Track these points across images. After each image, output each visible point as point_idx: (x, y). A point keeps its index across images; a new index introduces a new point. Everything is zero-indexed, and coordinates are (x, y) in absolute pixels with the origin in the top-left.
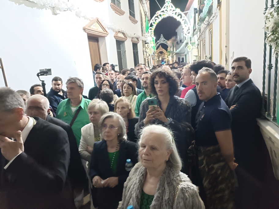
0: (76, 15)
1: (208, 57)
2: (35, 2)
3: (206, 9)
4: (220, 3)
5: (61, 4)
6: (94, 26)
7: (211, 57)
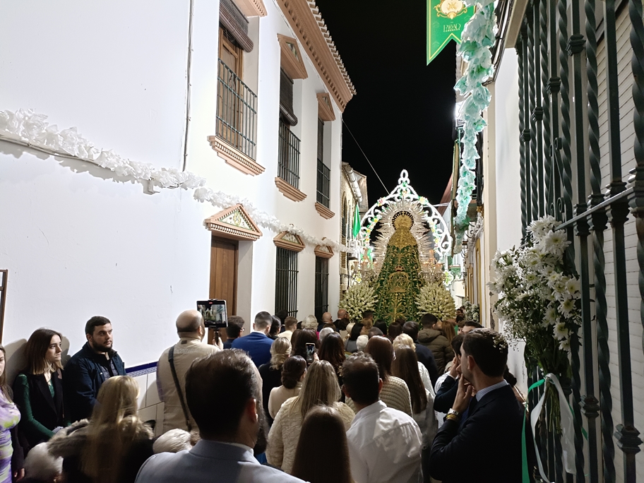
0: (194, 196)
1: (473, 306)
2: (112, 169)
3: (462, 211)
4: (483, 206)
5: (166, 176)
6: (231, 218)
7: (479, 308)
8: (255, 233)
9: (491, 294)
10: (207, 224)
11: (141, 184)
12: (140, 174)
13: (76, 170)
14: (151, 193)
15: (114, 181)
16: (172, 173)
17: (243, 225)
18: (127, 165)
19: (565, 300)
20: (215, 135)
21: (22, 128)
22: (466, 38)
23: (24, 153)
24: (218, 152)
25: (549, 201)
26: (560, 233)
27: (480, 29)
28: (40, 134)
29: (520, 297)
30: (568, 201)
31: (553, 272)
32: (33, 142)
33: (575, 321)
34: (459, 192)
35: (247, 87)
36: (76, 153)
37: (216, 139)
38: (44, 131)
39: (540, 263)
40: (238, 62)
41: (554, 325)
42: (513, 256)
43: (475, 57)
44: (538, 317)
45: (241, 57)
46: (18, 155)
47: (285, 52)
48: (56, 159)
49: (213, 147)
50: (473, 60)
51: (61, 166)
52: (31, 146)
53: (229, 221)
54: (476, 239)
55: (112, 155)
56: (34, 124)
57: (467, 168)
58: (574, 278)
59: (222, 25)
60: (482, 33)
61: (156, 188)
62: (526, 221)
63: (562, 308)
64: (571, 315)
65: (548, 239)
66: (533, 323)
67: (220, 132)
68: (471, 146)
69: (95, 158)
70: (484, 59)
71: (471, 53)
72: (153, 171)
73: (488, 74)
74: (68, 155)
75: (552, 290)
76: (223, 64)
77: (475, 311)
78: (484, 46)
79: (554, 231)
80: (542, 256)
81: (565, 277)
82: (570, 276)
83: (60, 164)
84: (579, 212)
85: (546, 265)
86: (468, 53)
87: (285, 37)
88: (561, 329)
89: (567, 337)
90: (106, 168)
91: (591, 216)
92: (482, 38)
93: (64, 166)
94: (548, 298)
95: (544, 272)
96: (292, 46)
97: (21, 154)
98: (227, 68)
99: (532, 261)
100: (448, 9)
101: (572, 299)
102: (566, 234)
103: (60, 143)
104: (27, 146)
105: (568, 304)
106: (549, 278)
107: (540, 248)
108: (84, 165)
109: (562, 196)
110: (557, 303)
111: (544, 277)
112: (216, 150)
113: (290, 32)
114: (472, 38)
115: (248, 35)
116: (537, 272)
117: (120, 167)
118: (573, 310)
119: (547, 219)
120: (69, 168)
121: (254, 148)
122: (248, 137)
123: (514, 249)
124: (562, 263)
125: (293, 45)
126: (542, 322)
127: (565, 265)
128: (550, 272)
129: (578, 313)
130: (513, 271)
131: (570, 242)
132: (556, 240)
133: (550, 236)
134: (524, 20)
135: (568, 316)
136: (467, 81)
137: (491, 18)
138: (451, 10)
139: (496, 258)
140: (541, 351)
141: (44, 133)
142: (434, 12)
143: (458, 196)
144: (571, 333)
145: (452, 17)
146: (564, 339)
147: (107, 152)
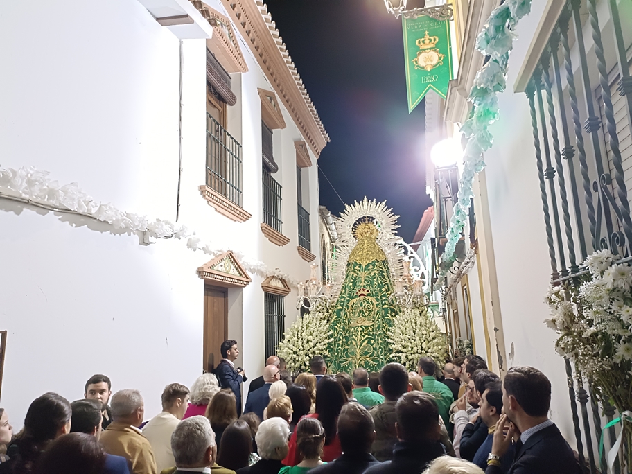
0: (187, 245)
2: (110, 222)
3: (450, 247)
4: (476, 243)
5: (162, 226)
6: (222, 266)
8: (245, 279)
10: (200, 273)
11: (136, 236)
12: (138, 225)
13: (74, 225)
14: (147, 244)
15: (111, 234)
16: (167, 223)
17: (233, 272)
18: (125, 217)
20: (205, 184)
21: (25, 185)
22: (479, 84)
23: (25, 209)
24: (208, 201)
28: (41, 190)
31: (624, 306)
32: (33, 199)
34: (450, 230)
35: (232, 138)
36: (75, 208)
37: (207, 188)
38: (45, 187)
39: (607, 297)
40: (223, 114)
43: (485, 102)
45: (225, 111)
46: (18, 213)
47: (265, 104)
48: (55, 214)
49: (204, 196)
50: (483, 105)
51: (60, 222)
52: (31, 202)
53: (220, 269)
54: (462, 276)
55: (110, 208)
56: (36, 181)
57: (462, 207)
59: (209, 83)
60: (496, 79)
61: (152, 239)
65: (614, 273)
68: (469, 185)
69: (93, 212)
71: (481, 98)
72: (149, 222)
73: (494, 117)
74: (67, 210)
76: (210, 117)
77: (468, 347)
78: (494, 91)
80: (608, 290)
83: (59, 219)
85: (614, 299)
86: (478, 98)
87: (264, 91)
90: (105, 221)
92: (493, 84)
93: (63, 221)
95: (614, 307)
96: (271, 98)
97: (22, 210)
98: (214, 121)
99: (597, 296)
100: (425, 62)
103: (61, 199)
104: (28, 203)
106: (622, 313)
107: (605, 282)
108: (83, 219)
112: (207, 199)
113: (269, 87)
114: (485, 84)
115: (232, 90)
117: (117, 220)
120: (68, 222)
121: (240, 195)
122: (231, 183)
128: (620, 307)
132: (623, 274)
133: (616, 270)
138: (428, 63)
141: (45, 189)
142: (411, 64)
143: (449, 233)
145: (429, 69)
147: (106, 206)
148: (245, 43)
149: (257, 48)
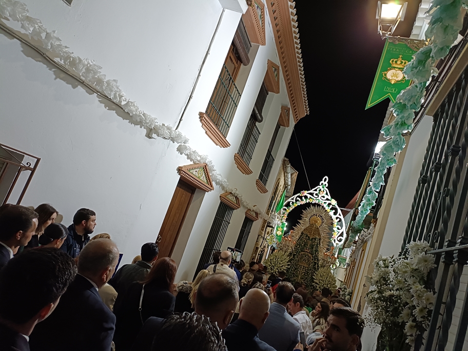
0: (177, 148)
1: (348, 290)
2: (131, 114)
3: (360, 218)
4: (377, 219)
5: (164, 129)
6: (196, 171)
7: (352, 293)
8: (209, 187)
9: (364, 285)
10: (180, 170)
11: (145, 130)
12: (148, 123)
13: (107, 108)
14: (150, 138)
15: (129, 122)
16: (169, 128)
17: (203, 179)
18: (141, 115)
19: (421, 307)
20: (205, 112)
21: (84, 70)
22: (400, 100)
23: (79, 86)
24: (203, 124)
25: (429, 231)
26: (430, 256)
27: (412, 97)
28: (93, 78)
29: (387, 293)
30: (442, 235)
31: (417, 283)
32: (87, 82)
33: (423, 325)
34: (362, 204)
35: (236, 88)
36: (111, 97)
37: (205, 116)
38: (96, 76)
39: (409, 273)
40: (236, 70)
41: (407, 322)
42: (390, 262)
43: (403, 115)
44: (396, 312)
45: (239, 67)
46: (74, 87)
47: (269, 73)
48: (97, 96)
49: (201, 121)
50: (400, 116)
51: (99, 103)
52: (85, 83)
53: (194, 173)
54: (364, 242)
55: (134, 105)
56: (92, 70)
57: (373, 189)
58: (432, 292)
59: (233, 43)
60: (412, 100)
61: (154, 135)
62: (407, 240)
63: (416, 312)
64: (422, 319)
65: (420, 258)
66: (392, 316)
67: (209, 111)
68: (381, 174)
69: (123, 103)
70: (408, 118)
71: (400, 111)
72: (156, 124)
73: (408, 128)
74: (106, 96)
75: (413, 296)
76: (226, 68)
77: (349, 295)
78: (411, 109)
79: (426, 254)
80: (412, 269)
81: (425, 290)
82: (429, 290)
83: (99, 101)
84: (448, 246)
85: (413, 276)
86: (398, 110)
87: (272, 63)
88: (411, 327)
89: (414, 335)
90: (127, 113)
91: (457, 251)
92: (411, 103)
93: (101, 103)
94: (408, 301)
95: (410, 281)
96: (275, 69)
97: (77, 86)
98: (228, 72)
99: (404, 270)
100: (392, 77)
101: (426, 308)
102: (435, 258)
103: (104, 88)
104: (82, 83)
105: (421, 311)
106: (413, 287)
107: (412, 263)
108: (114, 106)
109: (439, 230)
110: (414, 307)
111: (409, 285)
112: (202, 123)
113: (277, 62)
114: (404, 101)
115: (249, 55)
116: (405, 279)
117: (136, 115)
118: (424, 316)
119: (423, 243)
120: (104, 105)
121: (228, 129)
122: (226, 121)
123: (393, 257)
124: (426, 279)
125: (277, 69)
126: (398, 317)
127: (428, 281)
128: (415, 283)
129: (428, 320)
130: (388, 273)
131: (436, 266)
132: (426, 261)
133: (422, 256)
134: (445, 99)
135: (419, 319)
136: (391, 129)
137: (422, 91)
138: (393, 78)
139: (377, 260)
140: (391, 339)
141: (96, 78)
142: (381, 75)
143: (361, 207)
144: (418, 333)
145: (393, 82)
146: (411, 335)
147: (132, 102)
148: (271, 25)
149: (278, 31)
